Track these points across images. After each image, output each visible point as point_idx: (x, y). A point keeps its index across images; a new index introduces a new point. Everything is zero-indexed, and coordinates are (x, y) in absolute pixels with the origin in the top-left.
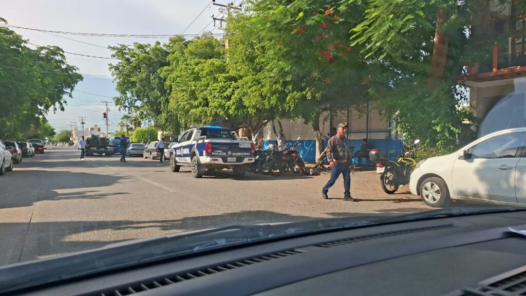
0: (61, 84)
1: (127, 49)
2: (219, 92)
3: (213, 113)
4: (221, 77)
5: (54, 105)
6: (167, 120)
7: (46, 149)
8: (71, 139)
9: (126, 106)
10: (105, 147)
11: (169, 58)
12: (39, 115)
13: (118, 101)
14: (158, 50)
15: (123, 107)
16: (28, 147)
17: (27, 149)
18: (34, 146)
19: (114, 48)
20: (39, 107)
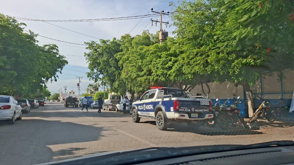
0: (56, 66)
1: (95, 44)
2: (161, 65)
3: (155, 79)
4: (164, 54)
5: (51, 78)
6: (118, 85)
7: (45, 103)
8: (59, 98)
9: (94, 78)
10: (74, 103)
11: (122, 47)
12: (42, 83)
13: (89, 75)
14: (115, 43)
15: (92, 78)
16: (35, 102)
17: (34, 104)
18: (39, 102)
19: (87, 43)
20: (43, 79)
